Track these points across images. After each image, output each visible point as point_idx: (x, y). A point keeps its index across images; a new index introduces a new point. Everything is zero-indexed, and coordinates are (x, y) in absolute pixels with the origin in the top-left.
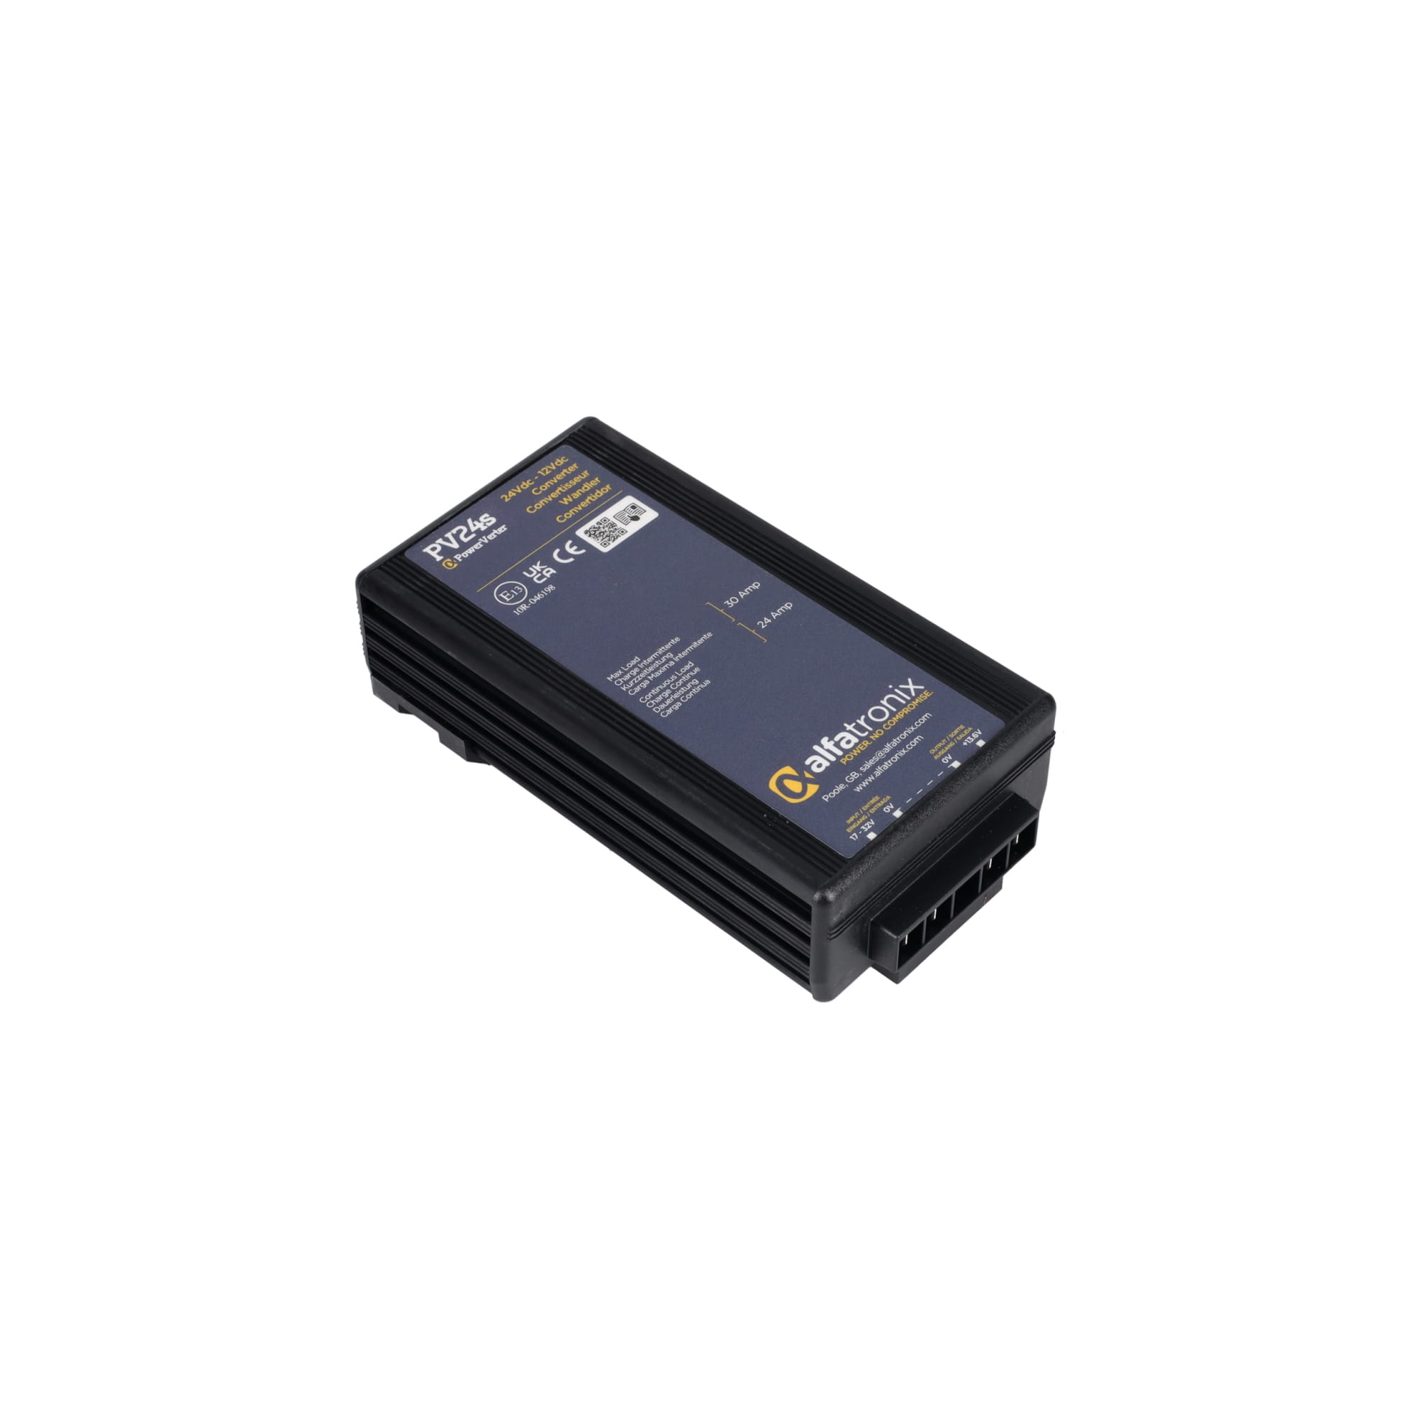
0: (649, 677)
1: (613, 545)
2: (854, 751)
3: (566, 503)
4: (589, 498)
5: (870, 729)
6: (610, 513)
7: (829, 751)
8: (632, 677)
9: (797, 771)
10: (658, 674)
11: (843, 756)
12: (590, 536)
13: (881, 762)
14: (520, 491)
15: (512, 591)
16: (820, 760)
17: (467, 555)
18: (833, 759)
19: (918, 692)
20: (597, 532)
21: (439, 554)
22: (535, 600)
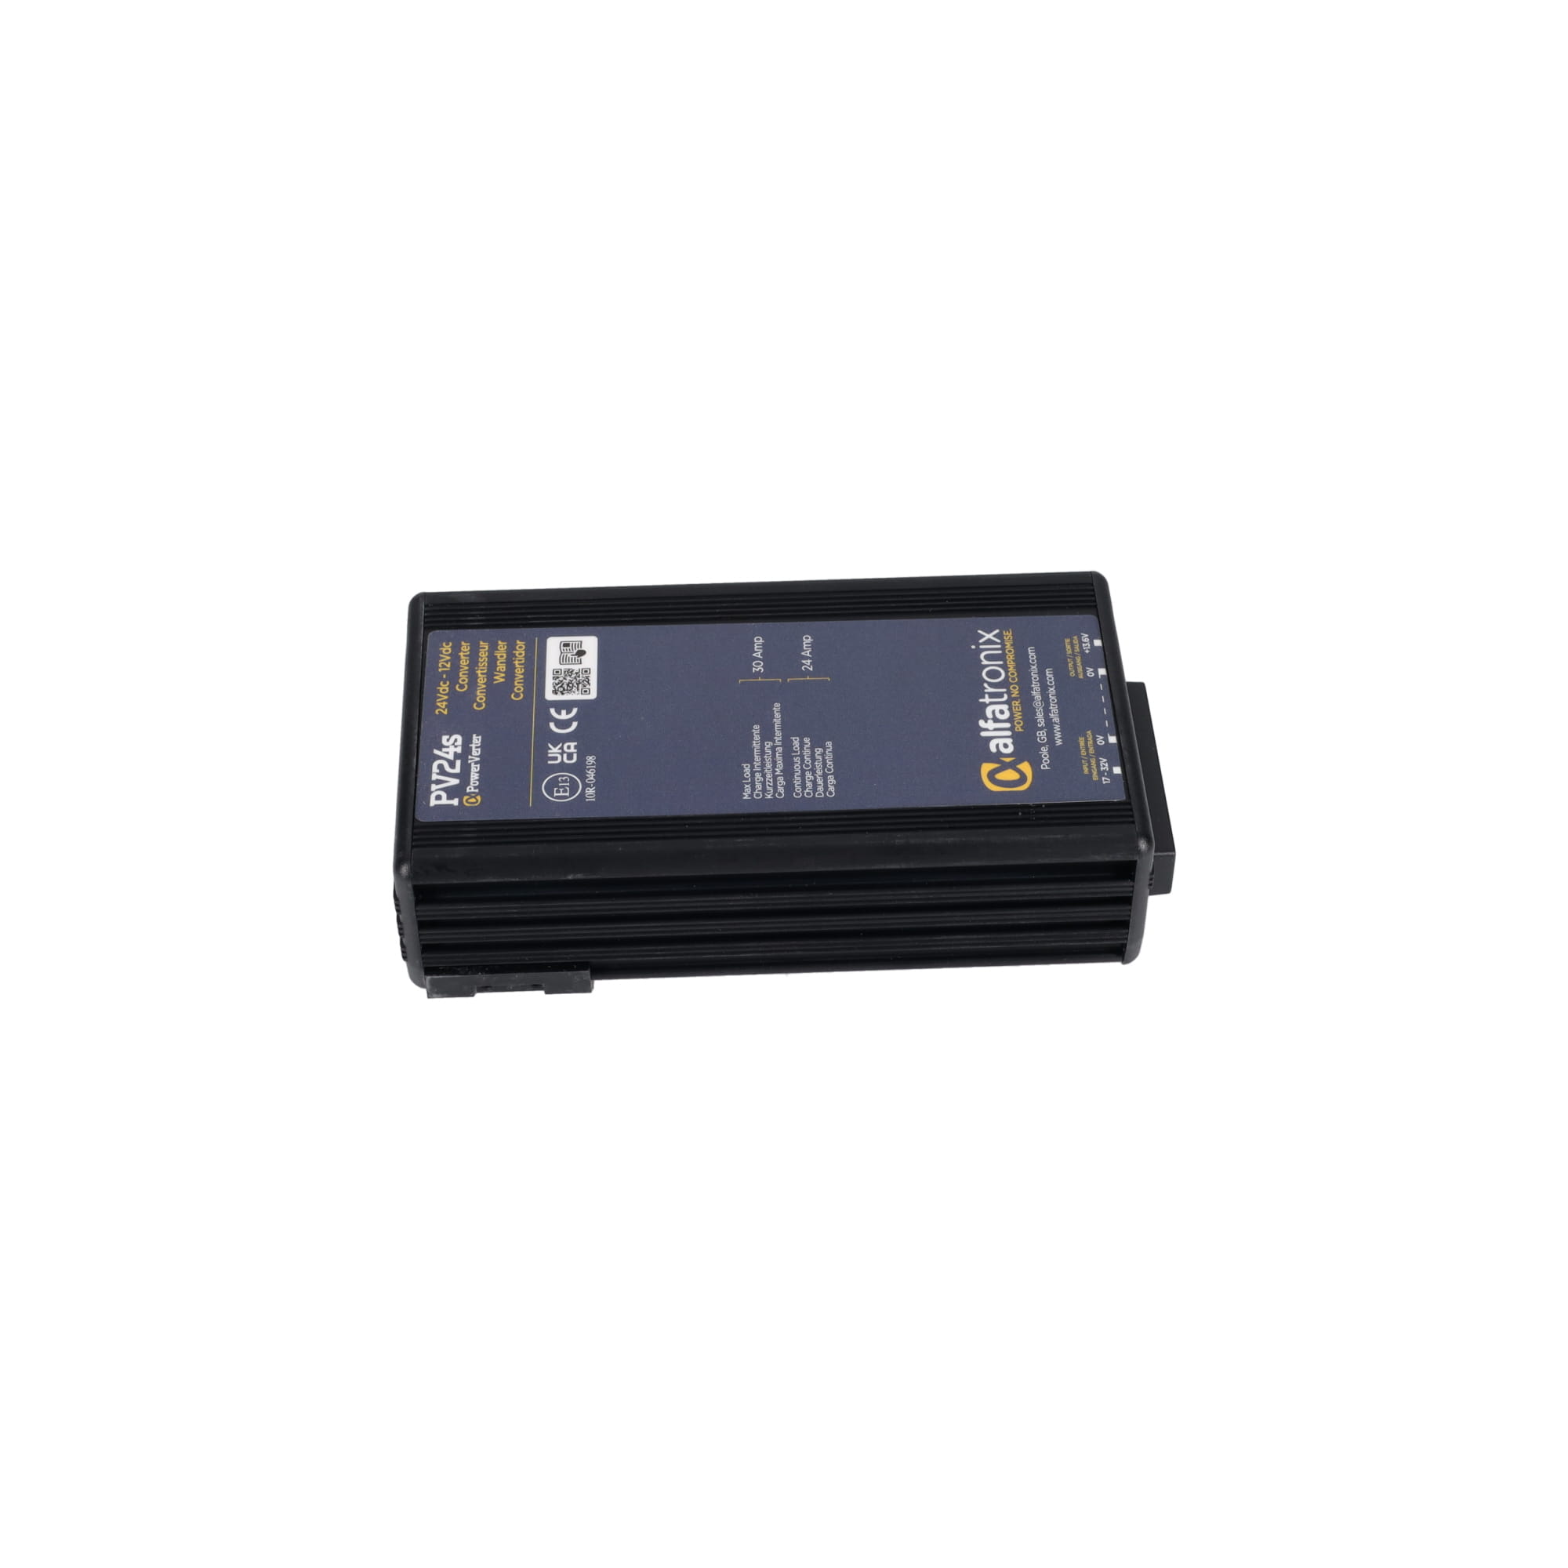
0: (777, 773)
1: (594, 687)
2: (1015, 715)
3: (503, 680)
4: (516, 662)
5: (1004, 690)
6: (553, 663)
7: (995, 730)
8: (763, 783)
9: (998, 763)
10: (780, 765)
11: (1013, 725)
12: (563, 694)
13: (1047, 711)
14: (446, 697)
15: (561, 784)
16: (1001, 742)
17: (478, 783)
18: (1009, 733)
19: (999, 636)
20: (565, 686)
21: (450, 798)
22: (592, 778)
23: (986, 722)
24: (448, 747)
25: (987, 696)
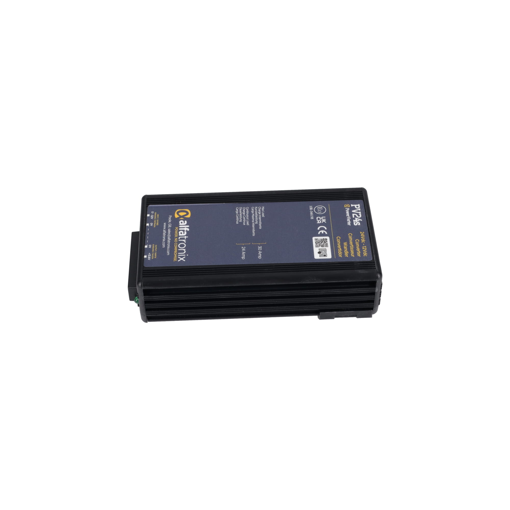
0: (254, 214)
1: (314, 241)
2: (177, 232)
3: (344, 243)
4: (341, 249)
5: (179, 240)
6: (328, 249)
7: (184, 228)
8: (258, 211)
9: (185, 218)
11: (178, 229)
14: (362, 237)
15: (321, 211)
16: (183, 224)
17: (346, 211)
18: (180, 227)
19: (178, 259)
20: (323, 241)
21: (354, 206)
22: (311, 212)
23: (187, 230)
24: (358, 222)
25: (185, 238)
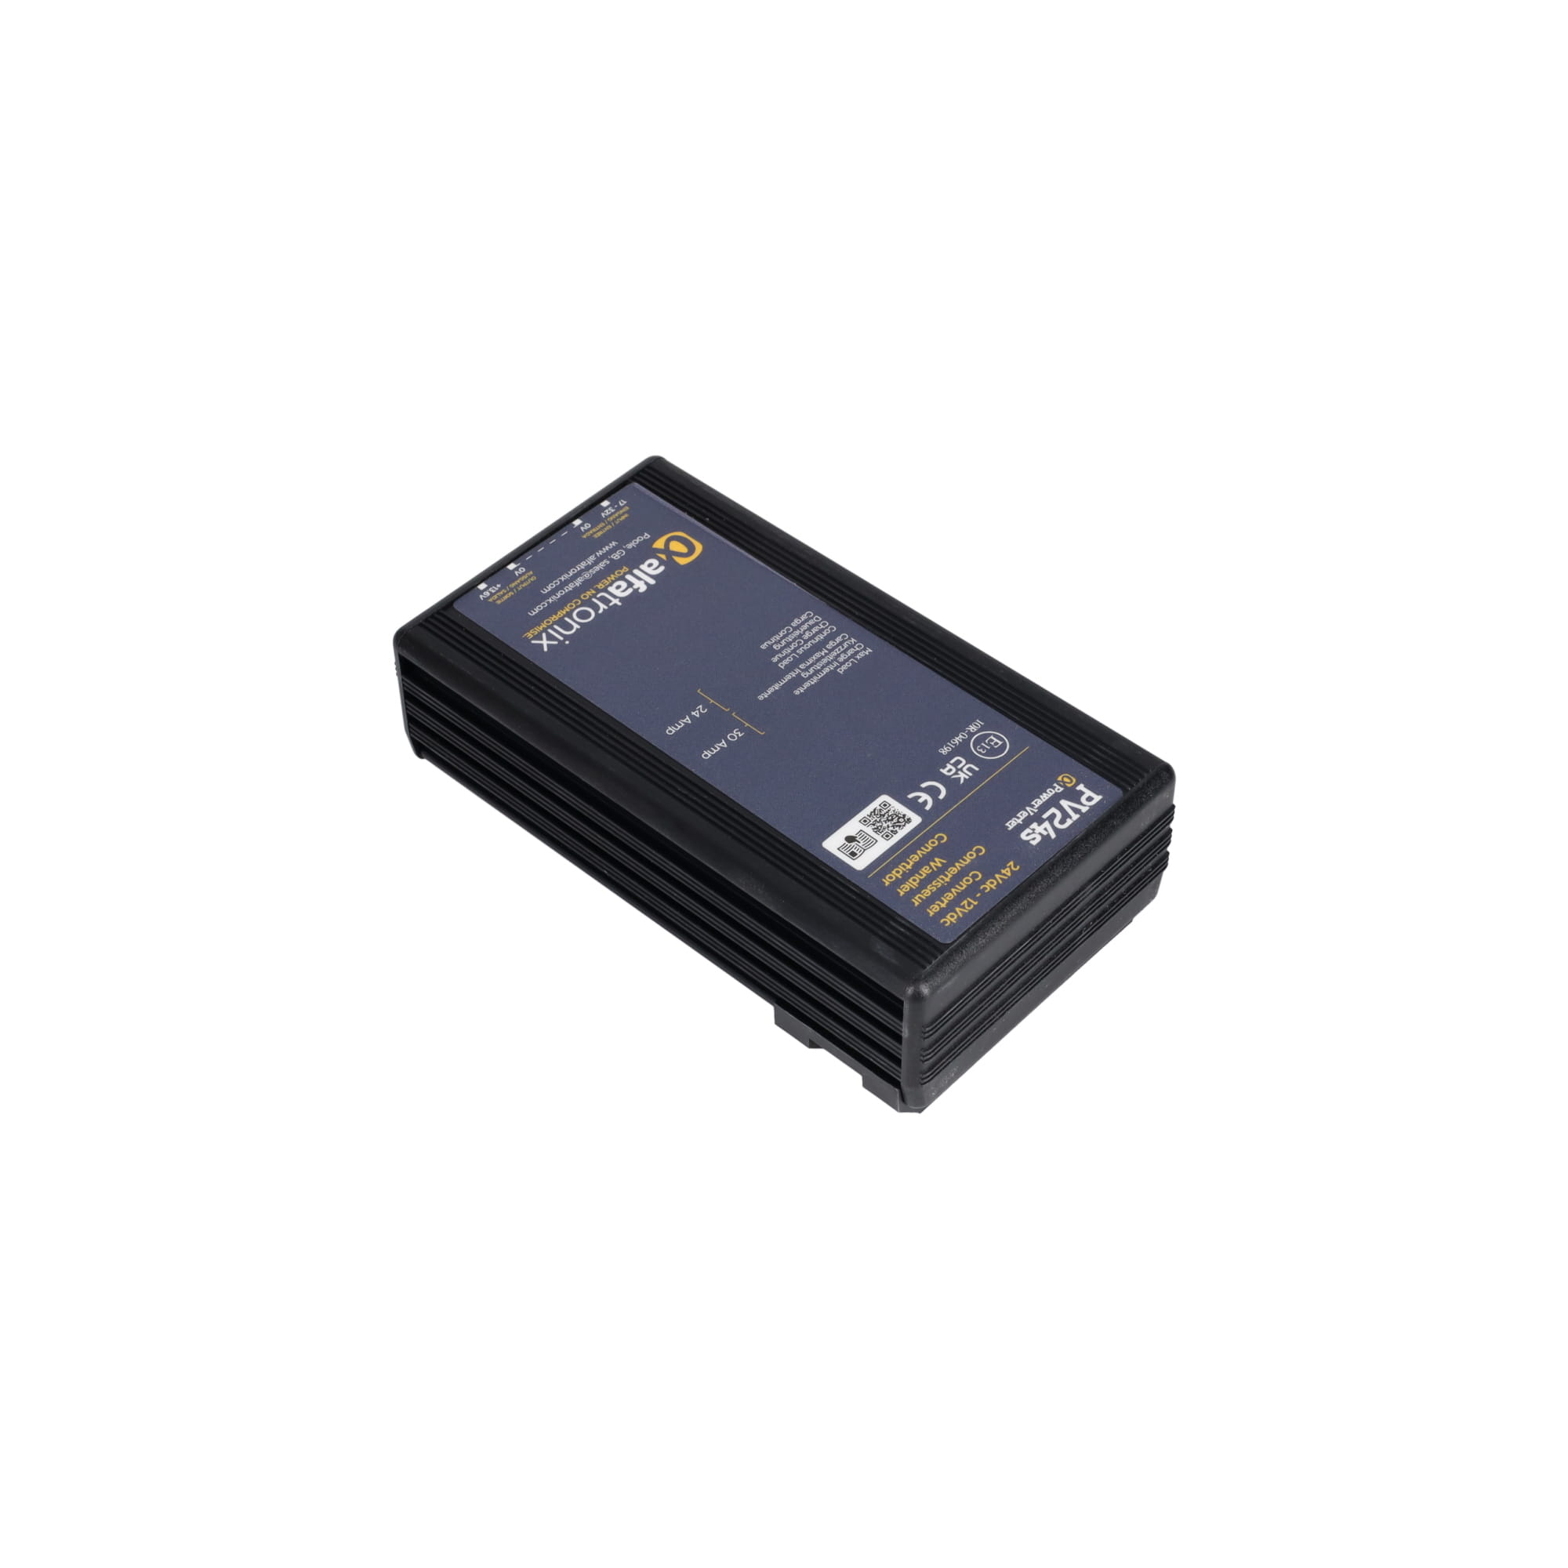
1: (875, 804)
2: (613, 579)
3: (936, 859)
4: (909, 867)
5: (594, 600)
6: (882, 846)
7: (639, 579)
8: (845, 652)
9: (673, 559)
10: (818, 655)
11: (625, 574)
12: (904, 816)
14: (997, 876)
15: (988, 748)
16: (649, 570)
17: (1048, 791)
18: (634, 572)
19: (538, 637)
20: (895, 821)
21: (1082, 793)
22: (960, 737)
